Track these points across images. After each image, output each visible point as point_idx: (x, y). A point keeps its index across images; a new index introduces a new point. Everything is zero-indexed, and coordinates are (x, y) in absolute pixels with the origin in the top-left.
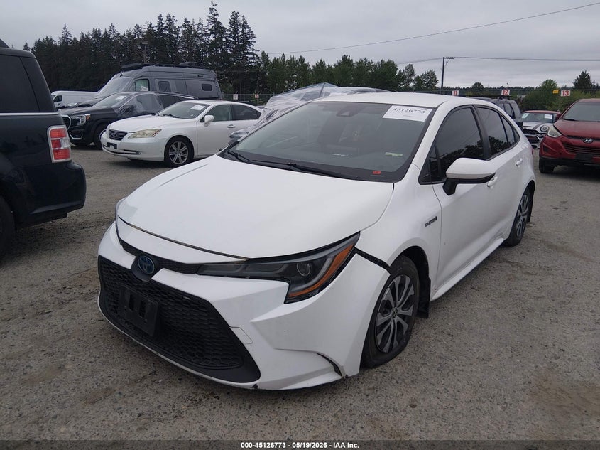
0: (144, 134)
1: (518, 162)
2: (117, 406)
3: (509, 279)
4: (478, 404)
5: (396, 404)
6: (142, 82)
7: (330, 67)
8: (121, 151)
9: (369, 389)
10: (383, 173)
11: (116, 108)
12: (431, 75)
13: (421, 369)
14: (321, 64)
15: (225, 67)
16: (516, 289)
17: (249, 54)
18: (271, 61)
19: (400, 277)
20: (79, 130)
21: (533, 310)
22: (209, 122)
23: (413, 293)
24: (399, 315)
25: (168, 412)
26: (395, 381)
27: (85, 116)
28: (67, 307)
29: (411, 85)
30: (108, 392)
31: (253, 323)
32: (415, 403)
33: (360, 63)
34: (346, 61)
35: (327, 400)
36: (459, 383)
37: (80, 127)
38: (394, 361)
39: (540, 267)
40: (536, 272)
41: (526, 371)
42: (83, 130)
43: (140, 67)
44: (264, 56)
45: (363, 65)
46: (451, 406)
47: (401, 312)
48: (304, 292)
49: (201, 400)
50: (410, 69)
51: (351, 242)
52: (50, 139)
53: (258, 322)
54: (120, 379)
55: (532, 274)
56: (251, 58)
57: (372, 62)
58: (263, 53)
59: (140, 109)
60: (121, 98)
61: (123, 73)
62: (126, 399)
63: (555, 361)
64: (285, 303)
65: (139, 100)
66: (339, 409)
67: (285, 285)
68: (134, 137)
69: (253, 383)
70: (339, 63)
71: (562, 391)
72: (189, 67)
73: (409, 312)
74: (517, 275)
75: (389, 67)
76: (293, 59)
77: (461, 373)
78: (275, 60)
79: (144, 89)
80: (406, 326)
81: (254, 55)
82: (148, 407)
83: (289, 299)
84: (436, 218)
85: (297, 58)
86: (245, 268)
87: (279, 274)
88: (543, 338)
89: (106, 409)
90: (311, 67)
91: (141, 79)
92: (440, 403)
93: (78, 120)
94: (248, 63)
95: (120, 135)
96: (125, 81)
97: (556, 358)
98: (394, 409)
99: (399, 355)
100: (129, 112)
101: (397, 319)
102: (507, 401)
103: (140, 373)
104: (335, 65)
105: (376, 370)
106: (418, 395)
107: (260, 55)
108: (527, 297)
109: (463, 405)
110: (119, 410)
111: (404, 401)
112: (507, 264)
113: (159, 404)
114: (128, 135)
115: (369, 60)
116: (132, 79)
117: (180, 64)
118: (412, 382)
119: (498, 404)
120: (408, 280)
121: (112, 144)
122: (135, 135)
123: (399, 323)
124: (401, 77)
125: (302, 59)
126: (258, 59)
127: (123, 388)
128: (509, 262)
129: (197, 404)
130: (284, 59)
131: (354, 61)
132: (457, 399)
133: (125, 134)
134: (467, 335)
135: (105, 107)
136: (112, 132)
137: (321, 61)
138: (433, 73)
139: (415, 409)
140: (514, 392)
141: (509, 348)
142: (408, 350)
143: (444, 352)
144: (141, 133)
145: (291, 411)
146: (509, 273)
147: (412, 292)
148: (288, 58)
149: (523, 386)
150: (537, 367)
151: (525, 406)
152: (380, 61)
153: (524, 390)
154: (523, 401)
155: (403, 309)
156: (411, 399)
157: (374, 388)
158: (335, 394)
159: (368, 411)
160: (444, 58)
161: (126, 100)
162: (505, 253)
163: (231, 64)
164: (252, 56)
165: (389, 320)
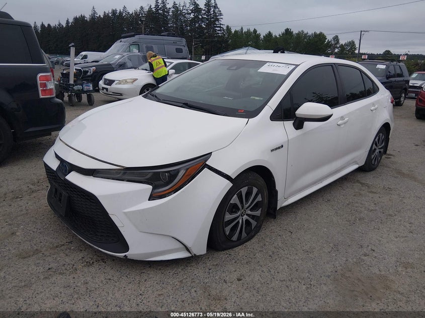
0: (126, 82)
1: (373, 108)
2: (38, 261)
3: (355, 195)
4: (288, 283)
5: (228, 277)
6: (135, 46)
7: (276, 36)
8: (111, 93)
9: (213, 265)
10: (245, 111)
11: (113, 64)
12: (352, 44)
13: (257, 254)
14: (270, 34)
15: (200, 36)
16: (357, 202)
17: (217, 27)
18: (233, 32)
19: (247, 187)
20: (89, 78)
21: (363, 219)
22: (172, 74)
23: (261, 200)
24: (247, 215)
25: (68, 269)
26: (234, 261)
27: (92, 69)
28: (34, 195)
29: (336, 50)
30: (37, 251)
31: (125, 213)
32: (242, 278)
33: (298, 34)
34: (288, 32)
35: (180, 270)
36: (281, 266)
37: (89, 76)
38: (240, 247)
39: (384, 188)
40: (379, 191)
41: (337, 262)
42: (90, 78)
43: (133, 36)
44: (228, 28)
45: (301, 36)
46: (268, 282)
47: (249, 212)
48: (164, 193)
49: (93, 263)
50: (336, 39)
51: (203, 159)
52: (39, 82)
53: (128, 212)
54: (47, 244)
55: (375, 193)
56: (219, 30)
57: (307, 33)
58: (228, 27)
59: (129, 64)
60: (117, 57)
61: (122, 40)
62: (44, 258)
63: (364, 258)
64: (149, 200)
65: (130, 58)
66: (185, 277)
67: (150, 187)
68: (119, 84)
69: (124, 254)
70: (283, 34)
71: (359, 280)
72: (167, 36)
73: (258, 213)
74: (362, 192)
75: (320, 37)
76: (249, 30)
77: (286, 259)
78: (236, 32)
79: (135, 51)
80: (254, 223)
81: (221, 28)
82: (56, 264)
83: (152, 198)
84: (282, 146)
85: (252, 30)
86: (124, 173)
87: (146, 179)
88: (362, 240)
89: (29, 263)
90: (262, 37)
91: (134, 44)
92: (261, 279)
93: (88, 72)
94: (217, 34)
95: (110, 82)
96: (123, 45)
97: (365, 255)
98: (225, 280)
99: (246, 243)
100: (122, 66)
101: (245, 217)
102: (312, 283)
103: (61, 242)
104: (280, 35)
105: (224, 252)
106: (247, 272)
107: (225, 28)
108: (363, 209)
109: (277, 282)
110: (37, 265)
111: (235, 276)
112: (359, 184)
113: (64, 263)
114: (115, 83)
115: (305, 32)
116: (127, 44)
117: (162, 34)
118: (247, 263)
119: (304, 285)
120: (255, 190)
121: (105, 88)
122: (120, 82)
123: (247, 220)
124: (329, 45)
125: (255, 31)
126: (224, 30)
127: (46, 250)
128: (361, 183)
129: (89, 264)
130: (242, 31)
131: (294, 33)
132: (274, 278)
133: (113, 81)
134: (303, 233)
135: (106, 63)
136: (106, 80)
137: (270, 32)
138: (353, 42)
139: (240, 282)
140: (321, 277)
141: (331, 245)
142: (253, 240)
143: (280, 244)
144: (124, 81)
145: (151, 276)
146: (357, 191)
147: (259, 198)
148: (245, 30)
149: (330, 274)
150: (347, 260)
151: (325, 288)
152: (313, 33)
153: (329, 276)
154: (325, 284)
155: (251, 210)
156: (240, 275)
157: (217, 265)
158: (187, 266)
159: (205, 280)
160: (361, 31)
161: (120, 58)
162: (361, 176)
163: (204, 34)
164: (219, 29)
165: (238, 217)
